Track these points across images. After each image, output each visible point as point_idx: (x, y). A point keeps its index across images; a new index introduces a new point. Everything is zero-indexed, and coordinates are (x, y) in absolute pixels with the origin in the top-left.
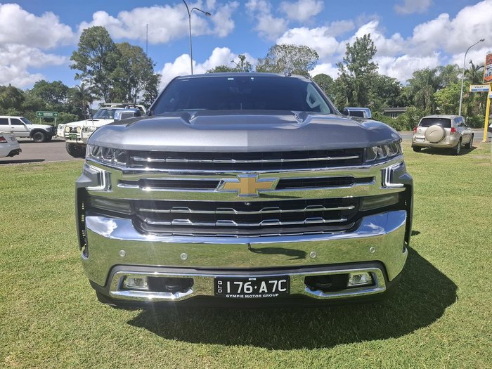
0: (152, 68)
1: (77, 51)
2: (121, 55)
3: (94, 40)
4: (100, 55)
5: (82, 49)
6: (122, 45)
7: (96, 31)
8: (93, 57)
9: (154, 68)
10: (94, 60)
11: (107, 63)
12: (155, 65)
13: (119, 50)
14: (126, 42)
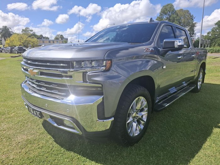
0: (193, 20)
1: (159, 16)
2: (178, 15)
3: (166, 10)
4: (168, 17)
5: (161, 14)
6: (179, 11)
7: (168, 6)
8: (165, 18)
9: (194, 19)
10: (165, 19)
11: (171, 20)
12: (194, 18)
13: (177, 13)
14: (181, 9)
